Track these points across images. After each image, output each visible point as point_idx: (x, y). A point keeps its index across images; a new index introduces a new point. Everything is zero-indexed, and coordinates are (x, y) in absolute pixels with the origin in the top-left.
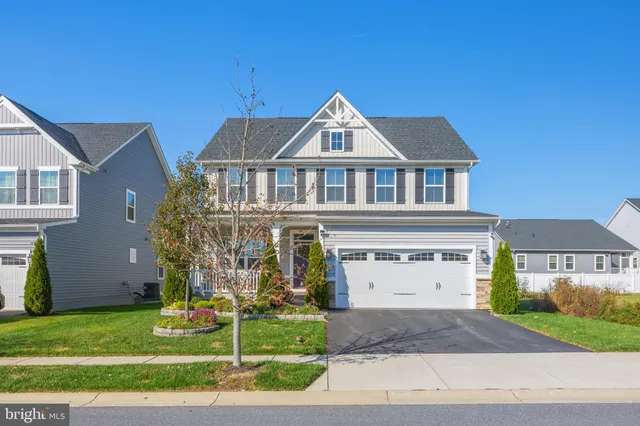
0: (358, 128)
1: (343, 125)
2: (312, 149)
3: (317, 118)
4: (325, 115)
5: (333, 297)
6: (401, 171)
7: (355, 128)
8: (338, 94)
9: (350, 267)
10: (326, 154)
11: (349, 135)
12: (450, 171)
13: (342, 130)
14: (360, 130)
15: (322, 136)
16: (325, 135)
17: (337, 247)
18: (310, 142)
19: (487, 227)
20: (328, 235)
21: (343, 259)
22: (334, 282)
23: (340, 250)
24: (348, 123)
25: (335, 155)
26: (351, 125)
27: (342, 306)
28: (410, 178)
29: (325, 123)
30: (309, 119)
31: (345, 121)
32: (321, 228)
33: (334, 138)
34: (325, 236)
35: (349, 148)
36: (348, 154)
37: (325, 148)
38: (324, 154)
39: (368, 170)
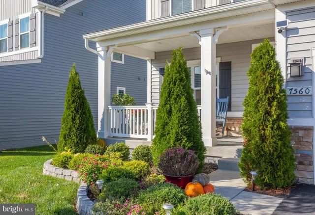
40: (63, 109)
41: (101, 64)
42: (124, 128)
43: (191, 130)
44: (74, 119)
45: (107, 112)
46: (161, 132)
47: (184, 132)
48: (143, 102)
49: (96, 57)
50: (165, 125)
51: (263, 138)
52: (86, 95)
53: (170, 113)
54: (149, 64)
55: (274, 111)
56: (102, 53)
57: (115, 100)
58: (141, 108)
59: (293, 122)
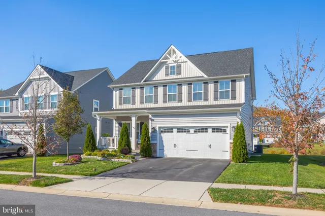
0: (183, 62)
1: (176, 62)
2: (161, 76)
3: (163, 59)
4: (166, 58)
5: (155, 151)
6: (206, 83)
7: (182, 62)
8: (172, 46)
9: (165, 136)
10: (168, 78)
11: (179, 67)
12: (234, 81)
13: (175, 64)
14: (185, 63)
15: (166, 68)
16: (167, 68)
17: (158, 126)
18: (160, 72)
19: (236, 113)
20: (154, 120)
21: (162, 132)
22: (156, 144)
23: (160, 128)
24: (178, 61)
25: (172, 78)
26: (180, 61)
27: (160, 156)
28: (211, 87)
29: (167, 62)
30: (158, 60)
31: (177, 59)
32: (150, 116)
33: (171, 69)
34: (152, 120)
35: (179, 73)
36: (178, 77)
37: (167, 75)
38: (167, 78)
39: (189, 84)
40: (85, 137)
41: (98, 123)
42: (107, 145)
43: (128, 144)
44: (90, 141)
45: (100, 138)
46: (120, 145)
47: (126, 144)
48: (112, 135)
49: (96, 119)
50: (121, 142)
51: (144, 145)
52: (94, 133)
53: (123, 139)
54: (114, 121)
55: (147, 139)
56: (99, 119)
57: (103, 135)
58: (111, 138)
59: (152, 142)
